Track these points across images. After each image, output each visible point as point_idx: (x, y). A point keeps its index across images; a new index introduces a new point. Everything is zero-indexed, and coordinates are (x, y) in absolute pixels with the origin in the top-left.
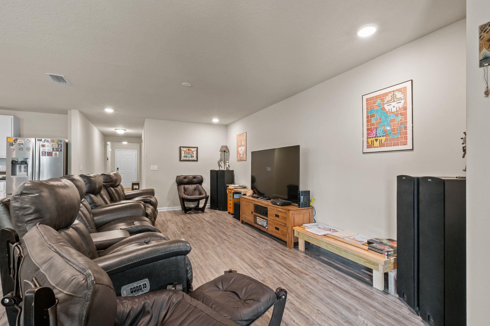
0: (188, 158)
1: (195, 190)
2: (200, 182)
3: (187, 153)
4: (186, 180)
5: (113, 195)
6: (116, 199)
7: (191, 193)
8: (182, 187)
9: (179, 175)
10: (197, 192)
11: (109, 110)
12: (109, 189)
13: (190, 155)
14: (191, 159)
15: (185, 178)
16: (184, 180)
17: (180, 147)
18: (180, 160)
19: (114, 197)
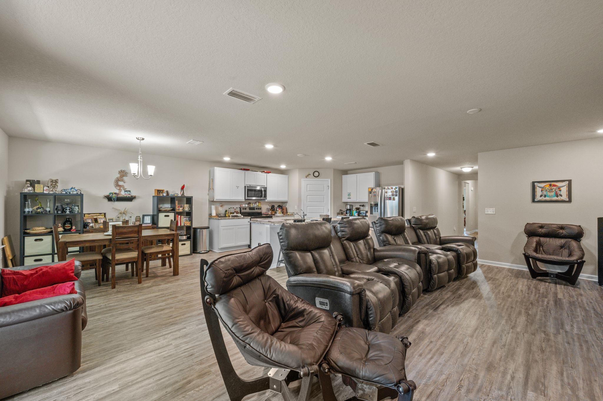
0: (548, 197)
1: (562, 247)
2: (578, 236)
3: (548, 190)
4: (543, 231)
5: (421, 237)
6: (424, 242)
7: (551, 251)
8: (535, 239)
9: (531, 223)
10: (566, 252)
11: (431, 155)
12: (418, 231)
13: (553, 194)
14: (555, 198)
15: (542, 227)
16: (540, 230)
17: (533, 183)
18: (534, 201)
19: (422, 240)
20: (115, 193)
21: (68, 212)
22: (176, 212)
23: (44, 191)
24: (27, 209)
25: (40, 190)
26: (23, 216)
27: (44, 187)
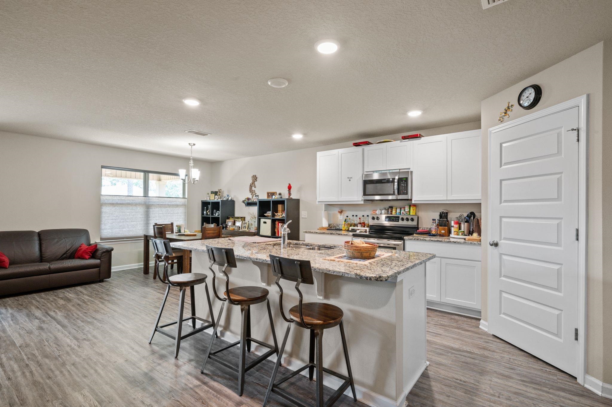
20: (248, 199)
21: (216, 215)
22: (273, 218)
23: (215, 199)
24: (205, 212)
25: (213, 198)
26: (202, 217)
27: (215, 196)
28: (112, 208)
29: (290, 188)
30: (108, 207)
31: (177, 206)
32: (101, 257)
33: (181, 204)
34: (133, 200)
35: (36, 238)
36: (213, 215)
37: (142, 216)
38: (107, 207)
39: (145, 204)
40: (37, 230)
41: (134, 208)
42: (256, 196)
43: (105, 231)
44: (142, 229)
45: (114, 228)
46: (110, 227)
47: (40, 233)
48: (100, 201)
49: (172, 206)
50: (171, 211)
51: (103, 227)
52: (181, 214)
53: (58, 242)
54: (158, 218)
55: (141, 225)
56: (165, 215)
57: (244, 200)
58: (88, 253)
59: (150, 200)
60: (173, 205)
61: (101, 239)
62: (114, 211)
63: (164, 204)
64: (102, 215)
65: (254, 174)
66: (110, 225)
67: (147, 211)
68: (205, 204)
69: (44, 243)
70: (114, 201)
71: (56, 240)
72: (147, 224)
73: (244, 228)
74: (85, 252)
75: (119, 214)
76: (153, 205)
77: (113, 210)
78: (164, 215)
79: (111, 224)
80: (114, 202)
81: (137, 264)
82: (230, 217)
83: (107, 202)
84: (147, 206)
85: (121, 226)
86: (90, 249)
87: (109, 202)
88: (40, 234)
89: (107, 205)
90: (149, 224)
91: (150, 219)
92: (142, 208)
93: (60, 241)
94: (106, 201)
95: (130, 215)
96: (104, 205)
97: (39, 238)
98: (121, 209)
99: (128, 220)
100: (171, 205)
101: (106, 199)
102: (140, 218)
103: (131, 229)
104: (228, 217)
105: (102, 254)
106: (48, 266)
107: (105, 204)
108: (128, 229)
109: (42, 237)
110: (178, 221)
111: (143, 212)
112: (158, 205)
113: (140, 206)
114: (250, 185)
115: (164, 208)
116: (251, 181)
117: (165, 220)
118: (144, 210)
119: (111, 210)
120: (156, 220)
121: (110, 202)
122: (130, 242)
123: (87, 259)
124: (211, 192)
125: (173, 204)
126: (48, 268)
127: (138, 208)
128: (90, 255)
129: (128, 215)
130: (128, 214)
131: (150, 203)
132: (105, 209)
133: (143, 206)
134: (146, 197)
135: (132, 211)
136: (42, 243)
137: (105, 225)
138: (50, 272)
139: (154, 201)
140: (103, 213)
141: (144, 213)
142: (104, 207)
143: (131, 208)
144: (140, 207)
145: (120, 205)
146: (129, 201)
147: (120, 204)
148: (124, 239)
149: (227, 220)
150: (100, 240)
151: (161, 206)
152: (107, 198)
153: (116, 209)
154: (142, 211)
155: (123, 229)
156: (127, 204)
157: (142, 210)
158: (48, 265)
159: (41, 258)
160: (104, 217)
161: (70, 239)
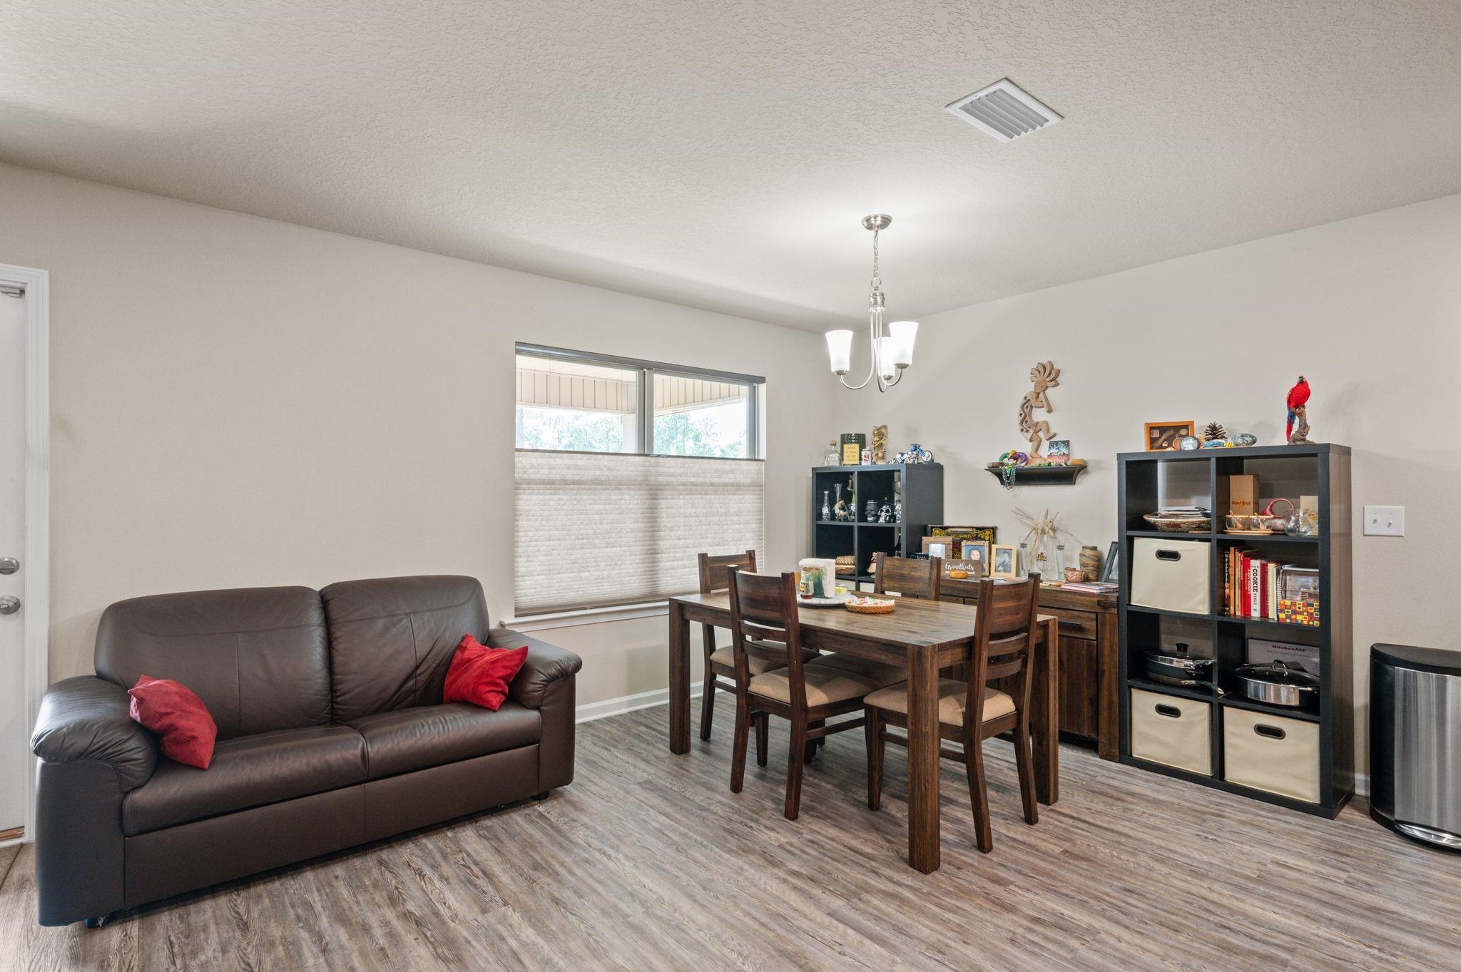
20: (1016, 457)
21: (882, 520)
22: (1221, 536)
23: (860, 459)
24: (825, 510)
25: (853, 459)
26: (818, 526)
27: (861, 450)
28: (549, 496)
29: (1299, 397)
30: (538, 494)
31: (737, 487)
32: (542, 698)
33: (748, 481)
34: (610, 469)
35: (315, 617)
36: (867, 521)
37: (635, 525)
38: (533, 494)
39: (647, 480)
40: (317, 586)
41: (614, 497)
42: (1052, 445)
43: (528, 583)
44: (639, 570)
45: (554, 569)
46: (542, 568)
47: (328, 597)
48: (514, 473)
49: (721, 488)
50: (721, 507)
51: (522, 565)
52: (748, 518)
53: (386, 630)
54: (683, 533)
55: (634, 557)
56: (703, 519)
57: (997, 460)
58: (498, 685)
59: (661, 470)
60: (725, 485)
61: (520, 612)
62: (556, 510)
63: (700, 480)
64: (518, 523)
65: (1044, 361)
66: (543, 559)
67: (650, 508)
68: (826, 481)
69: (340, 637)
70: (553, 471)
71: (380, 624)
72: (651, 554)
73: (1001, 568)
74: (485, 677)
75: (570, 519)
76: (668, 484)
77: (551, 503)
78: (700, 521)
79: (546, 555)
80: (555, 475)
81: (625, 699)
82: (932, 528)
83: (533, 476)
84: (651, 489)
85: (577, 563)
86: (504, 667)
87: (539, 476)
88: (326, 599)
89: (535, 486)
90: (658, 553)
91: (662, 534)
92: (636, 497)
93: (394, 625)
94: (531, 471)
95: (601, 523)
96: (525, 486)
97: (322, 617)
98: (575, 502)
99: (596, 541)
100: (719, 485)
101: (532, 466)
102: (632, 532)
103: (605, 572)
104: (926, 527)
105: (546, 686)
106: (358, 752)
107: (529, 482)
108: (596, 573)
109: (335, 613)
110: (741, 540)
111: (640, 511)
112: (684, 484)
113: (629, 489)
114: (1021, 401)
115: (701, 494)
116: (1029, 388)
117: (702, 538)
118: (645, 504)
119: (545, 505)
120: (679, 539)
121: (544, 474)
122: (605, 619)
123: (495, 711)
124: (843, 436)
125: (726, 480)
126: (359, 761)
127: (627, 497)
128: (503, 693)
129: (595, 524)
130: (596, 517)
131: (660, 479)
132: (529, 502)
133: (639, 490)
134: (648, 455)
135: (607, 507)
136: (334, 636)
137: (528, 561)
138: (368, 772)
139: (672, 470)
140: (520, 515)
141: (643, 513)
142: (524, 494)
143: (603, 497)
144: (632, 492)
145: (572, 486)
146: (598, 473)
147: (574, 482)
148: (585, 609)
149: (925, 539)
150: (516, 616)
151: (692, 488)
152: (534, 461)
153: (562, 502)
154: (637, 507)
155: (583, 574)
156: (595, 484)
157: (637, 504)
158: (360, 745)
159: (332, 698)
160: (526, 531)
161: (426, 619)
